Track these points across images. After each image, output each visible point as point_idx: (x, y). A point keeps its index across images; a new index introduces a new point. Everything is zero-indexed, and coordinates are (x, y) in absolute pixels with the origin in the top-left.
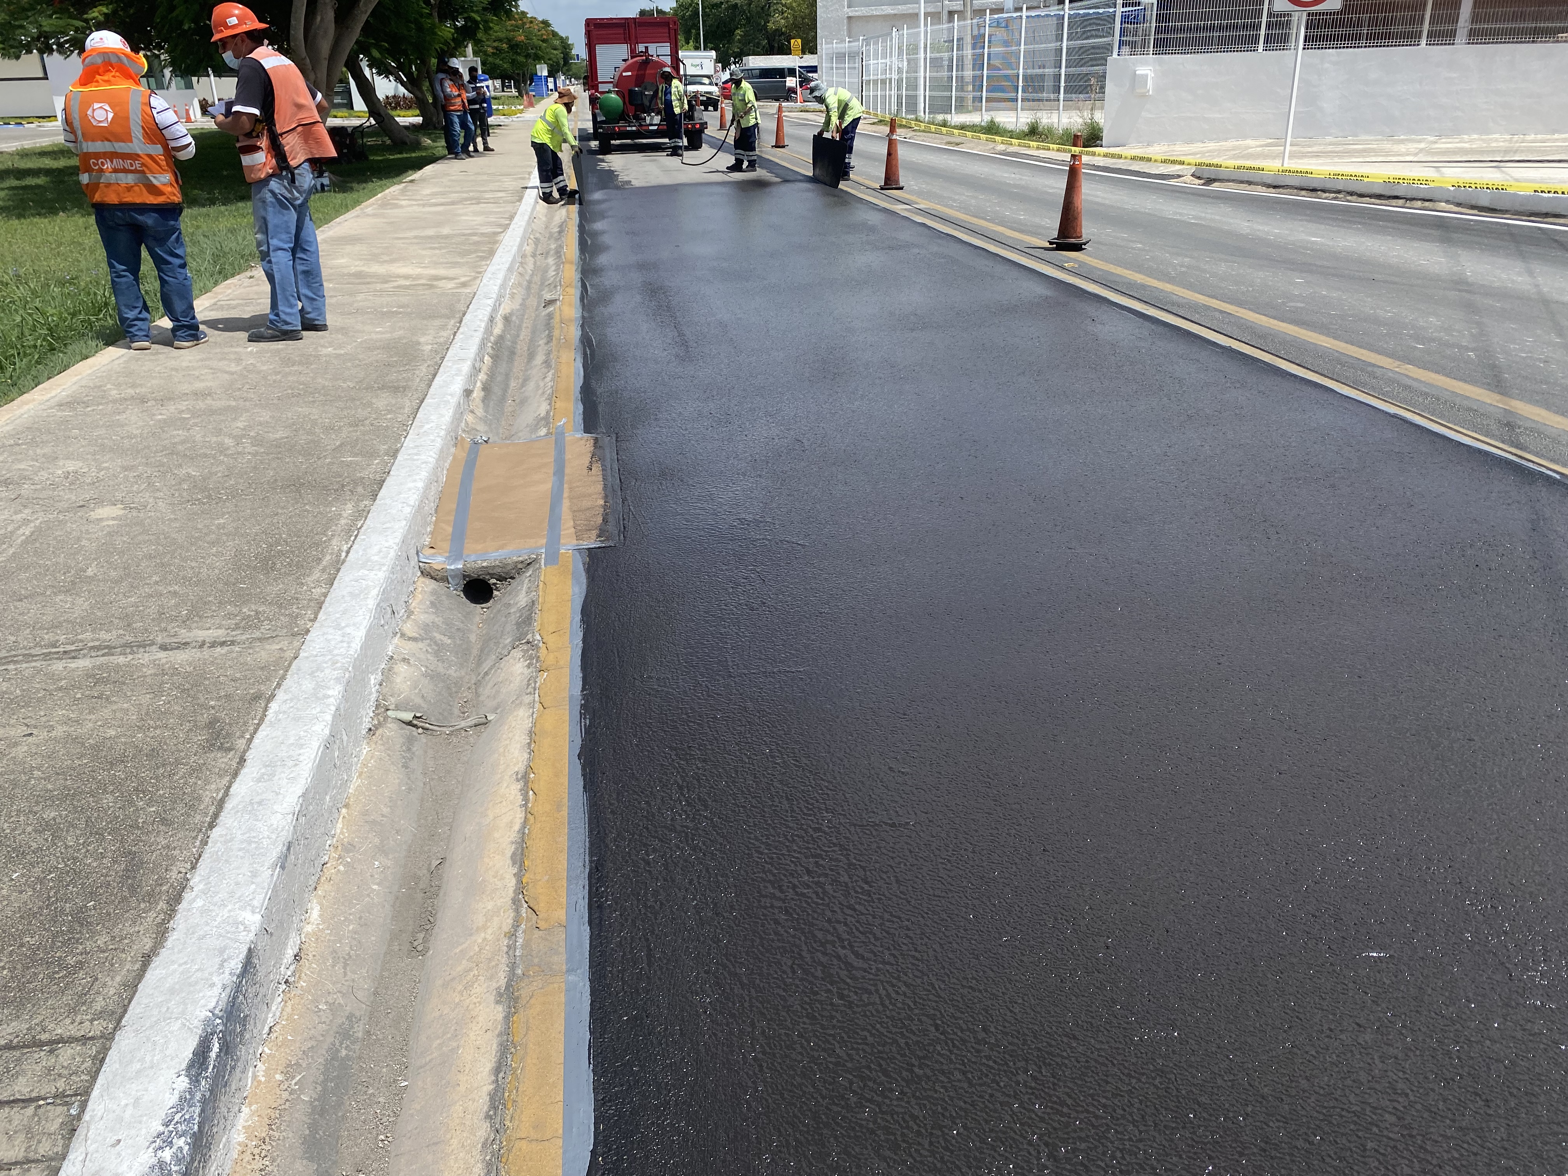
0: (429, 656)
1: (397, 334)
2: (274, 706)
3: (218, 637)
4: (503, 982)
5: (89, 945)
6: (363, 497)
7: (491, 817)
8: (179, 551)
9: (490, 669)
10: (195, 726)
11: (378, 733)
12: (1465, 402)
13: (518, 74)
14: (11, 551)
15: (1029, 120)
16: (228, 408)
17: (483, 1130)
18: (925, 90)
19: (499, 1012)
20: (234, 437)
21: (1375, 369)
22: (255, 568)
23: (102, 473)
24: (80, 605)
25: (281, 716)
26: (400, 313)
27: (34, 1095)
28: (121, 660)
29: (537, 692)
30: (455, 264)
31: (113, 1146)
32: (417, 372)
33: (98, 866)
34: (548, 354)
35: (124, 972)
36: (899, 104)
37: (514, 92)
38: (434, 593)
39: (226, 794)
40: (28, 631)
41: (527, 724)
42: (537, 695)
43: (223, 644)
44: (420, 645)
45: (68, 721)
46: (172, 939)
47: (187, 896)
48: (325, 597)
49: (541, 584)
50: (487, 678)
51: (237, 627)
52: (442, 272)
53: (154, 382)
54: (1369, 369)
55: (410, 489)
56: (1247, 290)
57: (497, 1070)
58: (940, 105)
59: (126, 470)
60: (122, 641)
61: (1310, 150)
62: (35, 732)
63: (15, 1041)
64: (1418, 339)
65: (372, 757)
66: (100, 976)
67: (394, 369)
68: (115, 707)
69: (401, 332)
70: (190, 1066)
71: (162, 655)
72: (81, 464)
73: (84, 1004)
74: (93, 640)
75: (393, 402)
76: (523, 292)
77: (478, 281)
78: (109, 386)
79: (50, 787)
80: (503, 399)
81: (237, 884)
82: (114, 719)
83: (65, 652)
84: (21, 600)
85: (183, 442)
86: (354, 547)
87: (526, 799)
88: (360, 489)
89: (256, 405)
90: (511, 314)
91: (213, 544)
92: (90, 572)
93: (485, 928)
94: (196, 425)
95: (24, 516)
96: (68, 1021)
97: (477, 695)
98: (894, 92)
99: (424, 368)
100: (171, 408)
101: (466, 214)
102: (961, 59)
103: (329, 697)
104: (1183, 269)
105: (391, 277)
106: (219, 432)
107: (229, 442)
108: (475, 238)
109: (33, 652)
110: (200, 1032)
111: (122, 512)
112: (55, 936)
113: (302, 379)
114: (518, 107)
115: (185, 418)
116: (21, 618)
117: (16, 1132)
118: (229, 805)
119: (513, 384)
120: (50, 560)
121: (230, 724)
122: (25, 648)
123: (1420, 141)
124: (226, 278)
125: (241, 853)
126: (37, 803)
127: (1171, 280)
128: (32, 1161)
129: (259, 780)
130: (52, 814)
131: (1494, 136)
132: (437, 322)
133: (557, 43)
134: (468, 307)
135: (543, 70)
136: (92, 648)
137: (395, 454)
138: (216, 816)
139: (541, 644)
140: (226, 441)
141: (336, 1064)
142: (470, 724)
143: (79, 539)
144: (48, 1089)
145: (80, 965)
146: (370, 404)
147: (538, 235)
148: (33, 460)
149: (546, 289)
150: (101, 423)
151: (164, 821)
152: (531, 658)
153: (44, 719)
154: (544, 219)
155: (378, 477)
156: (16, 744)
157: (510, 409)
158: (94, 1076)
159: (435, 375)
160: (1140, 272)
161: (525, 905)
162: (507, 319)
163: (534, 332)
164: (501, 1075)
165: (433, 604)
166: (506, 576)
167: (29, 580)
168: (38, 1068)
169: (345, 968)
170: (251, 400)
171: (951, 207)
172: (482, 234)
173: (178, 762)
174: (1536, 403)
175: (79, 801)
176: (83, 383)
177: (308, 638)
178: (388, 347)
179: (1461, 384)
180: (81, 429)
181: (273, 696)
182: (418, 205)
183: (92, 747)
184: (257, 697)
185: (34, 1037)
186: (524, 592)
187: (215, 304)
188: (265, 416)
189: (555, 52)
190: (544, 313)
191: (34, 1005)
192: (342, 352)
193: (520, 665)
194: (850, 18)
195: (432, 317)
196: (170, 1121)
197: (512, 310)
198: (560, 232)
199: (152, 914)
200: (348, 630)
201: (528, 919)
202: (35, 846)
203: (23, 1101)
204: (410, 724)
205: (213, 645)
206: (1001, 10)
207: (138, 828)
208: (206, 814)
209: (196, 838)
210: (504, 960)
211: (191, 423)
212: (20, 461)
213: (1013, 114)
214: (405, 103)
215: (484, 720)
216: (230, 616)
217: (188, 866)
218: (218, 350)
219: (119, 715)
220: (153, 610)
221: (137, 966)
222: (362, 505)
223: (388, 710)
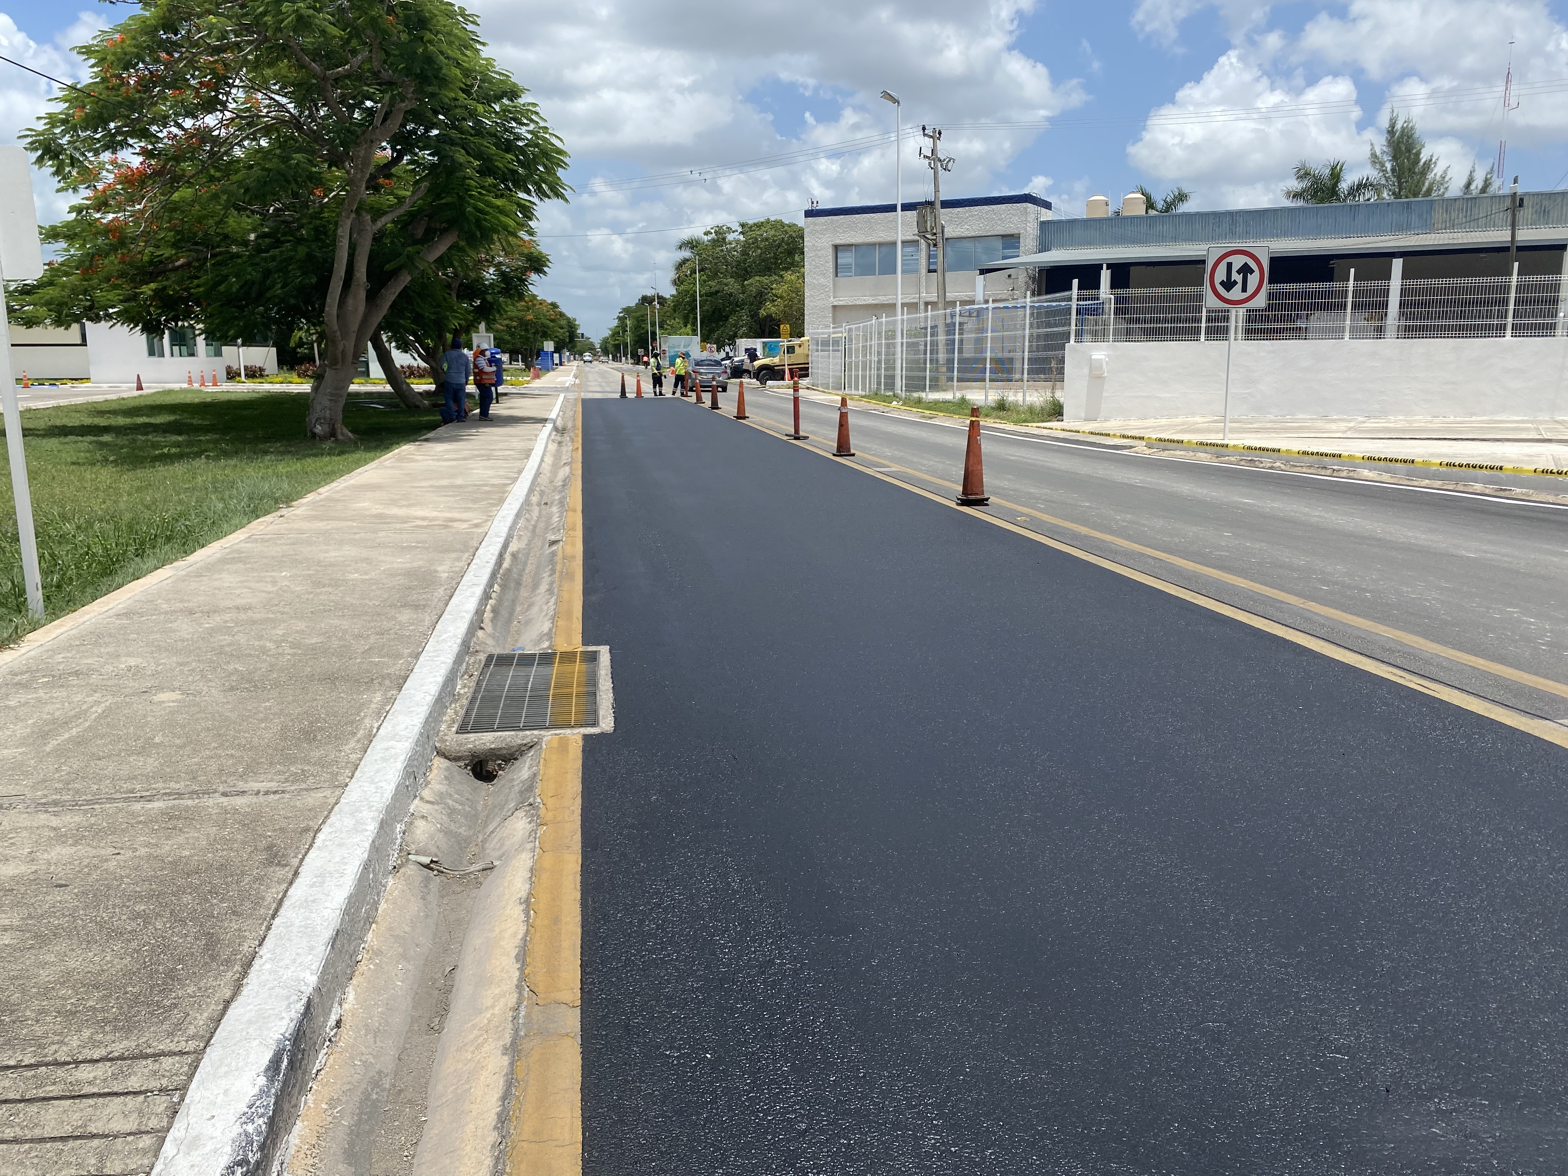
0: (443, 817)
1: (415, 564)
2: (321, 836)
3: (271, 788)
4: (508, 1040)
5: (180, 993)
6: (391, 688)
7: (498, 932)
8: (233, 725)
9: (496, 828)
10: (256, 849)
11: (401, 871)
12: (1356, 632)
13: (526, 349)
14: (87, 724)
15: (996, 398)
16: (268, 620)
17: (493, 1137)
18: (902, 371)
19: (505, 1061)
20: (275, 642)
21: (1283, 605)
22: (299, 738)
23: (161, 667)
24: (151, 764)
25: (328, 843)
26: (419, 547)
27: (143, 1088)
28: (190, 803)
29: (537, 841)
30: (467, 509)
31: (209, 1119)
32: (436, 594)
33: (184, 942)
34: (551, 584)
35: (210, 1010)
36: (879, 384)
37: (521, 365)
38: (447, 769)
39: (284, 895)
40: (108, 781)
41: (529, 863)
42: (537, 843)
43: (275, 792)
44: (436, 807)
45: (148, 845)
46: (245, 991)
47: (257, 963)
48: (360, 761)
49: (542, 760)
50: (493, 835)
51: (287, 780)
52: (456, 515)
53: (199, 598)
54: (1278, 605)
55: (431, 683)
56: (1180, 542)
57: (504, 1098)
58: (915, 383)
59: (181, 665)
60: (190, 790)
61: (1251, 426)
62: (122, 852)
63: (127, 1053)
64: (1324, 582)
65: (396, 889)
66: (191, 1012)
67: (414, 592)
68: (187, 836)
69: (421, 563)
70: (268, 1069)
71: (224, 799)
72: (141, 661)
73: (180, 1030)
74: (164, 788)
75: (415, 616)
76: (529, 534)
77: (489, 523)
78: (160, 601)
79: (138, 889)
80: (509, 621)
81: (298, 954)
82: (188, 844)
83: (141, 797)
84: (100, 759)
85: (229, 645)
86: (384, 724)
87: (528, 916)
88: (387, 682)
89: (292, 618)
90: (518, 552)
91: (261, 721)
92: (157, 740)
93: (493, 1006)
94: (239, 632)
95: (95, 698)
96: (168, 1041)
97: (484, 849)
98: (874, 372)
99: (441, 591)
100: (217, 620)
101: (477, 468)
102: (934, 344)
103: (367, 830)
104: (1125, 524)
105: (409, 518)
106: (261, 638)
107: (270, 645)
108: (486, 488)
109: (114, 796)
110: (274, 1047)
111: (180, 697)
112: (152, 987)
113: (332, 597)
114: (525, 378)
115: (229, 627)
116: (101, 772)
117: (130, 1112)
118: (287, 903)
119: (518, 609)
120: (122, 731)
121: (285, 849)
122: (107, 793)
123: (1350, 421)
124: (258, 517)
125: (300, 935)
126: (129, 900)
127: (1112, 532)
128: (144, 1133)
129: (311, 886)
130: (143, 908)
131: (1418, 417)
132: (453, 555)
133: (563, 322)
134: (480, 544)
135: (549, 346)
136: (165, 794)
137: (417, 656)
138: (277, 911)
139: (541, 806)
140: (268, 644)
141: (369, 1103)
142: (478, 868)
143: (145, 716)
144: (154, 1084)
145: (175, 1006)
146: (394, 618)
147: (543, 488)
148: (98, 656)
149: (550, 532)
150: (156, 629)
151: (234, 913)
152: (532, 816)
153: (128, 843)
154: (549, 475)
155: (402, 673)
156: (107, 860)
157: (516, 629)
158: (191, 1077)
159: (451, 597)
160: (1085, 526)
161: (527, 989)
162: (514, 555)
163: (538, 567)
164: (506, 1102)
165: (446, 778)
166: (510, 757)
167: (105, 745)
168: (146, 1071)
169: (375, 1037)
170: (287, 613)
171: (920, 470)
172: (492, 485)
173: (243, 873)
174: (1417, 633)
175: (163, 899)
176: (137, 598)
177: (347, 789)
178: (409, 573)
179: (1355, 618)
180: (138, 634)
181: (319, 830)
182: (433, 460)
183: (170, 863)
184: (307, 830)
185: (141, 1051)
186: (526, 768)
187: (249, 537)
188: (301, 625)
189: (562, 331)
190: (547, 552)
191: (139, 1031)
192: (367, 577)
193: (523, 822)
194: (834, 307)
195: (448, 551)
196: (253, 1105)
197: (519, 549)
198: (563, 486)
199: (230, 974)
200: (381, 784)
201: (529, 998)
202: (129, 928)
203: (135, 1093)
204: (427, 867)
205: (267, 793)
206: (972, 302)
207: (214, 917)
208: (270, 909)
209: (262, 924)
210: (510, 1026)
211: (235, 630)
212: (87, 657)
213: (983, 392)
214: (418, 372)
215: (491, 866)
216: (279, 773)
217: (257, 943)
218: (256, 574)
219: (191, 841)
220: (214, 767)
221: (221, 1007)
222: (389, 694)
223: (409, 854)
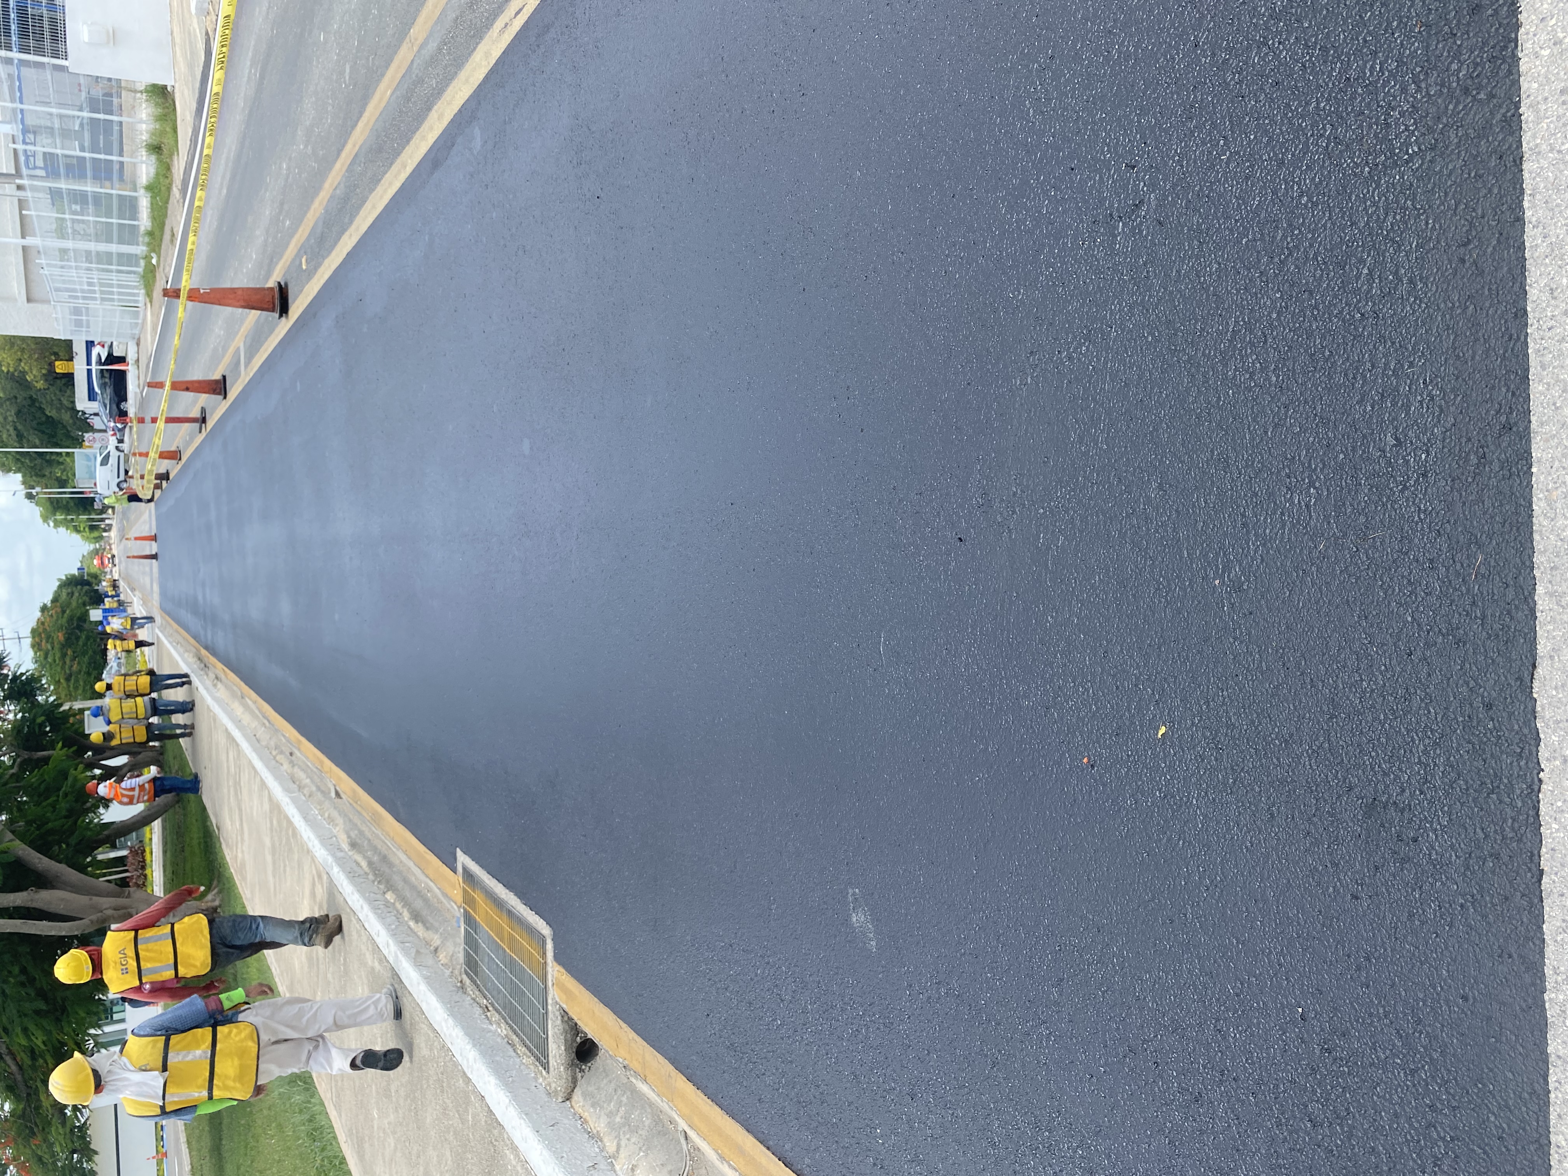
0: (632, 1141)
38: (584, 1097)
44: (623, 1143)
142: (684, 1142)
165: (593, 1103)
166: (574, 1028)
182: (242, 844)
187: (335, 1106)
194: (29, 301)
213: (137, 164)
218: (376, 1140)
